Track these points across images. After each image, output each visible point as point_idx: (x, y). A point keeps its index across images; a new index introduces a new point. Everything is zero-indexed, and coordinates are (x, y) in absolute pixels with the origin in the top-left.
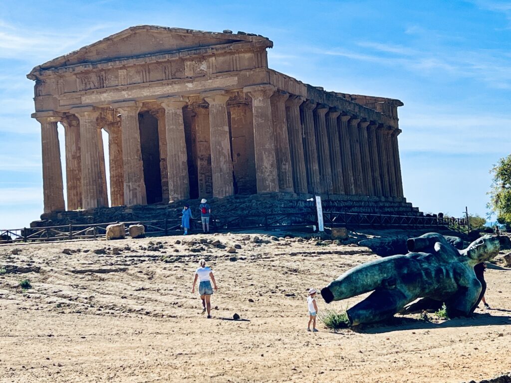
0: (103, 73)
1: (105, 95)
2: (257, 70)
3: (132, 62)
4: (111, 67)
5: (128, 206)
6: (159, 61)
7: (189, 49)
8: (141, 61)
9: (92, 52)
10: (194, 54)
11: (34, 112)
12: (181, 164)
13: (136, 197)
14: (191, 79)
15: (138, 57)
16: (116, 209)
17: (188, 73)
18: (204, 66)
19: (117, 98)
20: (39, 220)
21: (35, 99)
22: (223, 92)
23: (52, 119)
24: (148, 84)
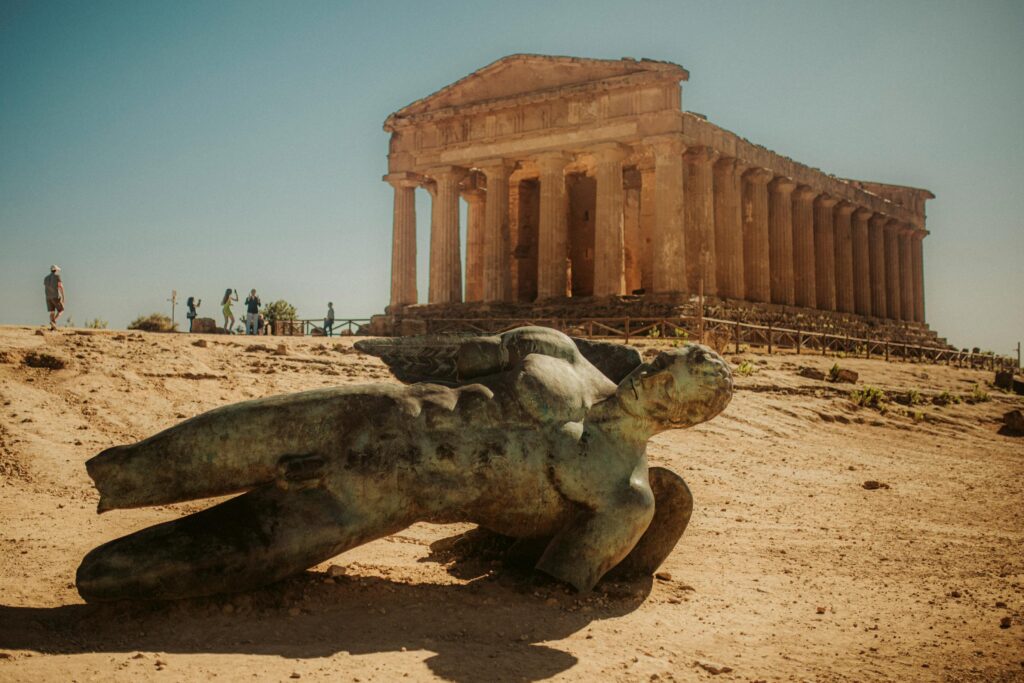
0: (468, 121)
1: (468, 150)
2: (664, 112)
3: (501, 104)
4: (475, 113)
5: (486, 301)
6: (535, 102)
7: (574, 85)
8: (511, 104)
9: (455, 93)
10: (580, 91)
11: (386, 173)
12: (555, 245)
13: (496, 289)
14: (576, 128)
15: (509, 98)
16: (470, 305)
17: (573, 119)
18: (593, 108)
19: (482, 155)
20: (383, 313)
21: (388, 156)
22: (615, 145)
23: (407, 183)
24: (520, 135)
